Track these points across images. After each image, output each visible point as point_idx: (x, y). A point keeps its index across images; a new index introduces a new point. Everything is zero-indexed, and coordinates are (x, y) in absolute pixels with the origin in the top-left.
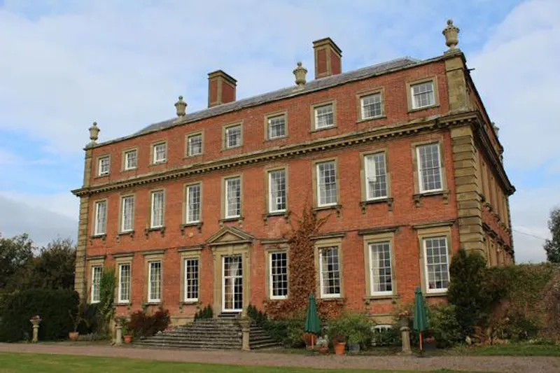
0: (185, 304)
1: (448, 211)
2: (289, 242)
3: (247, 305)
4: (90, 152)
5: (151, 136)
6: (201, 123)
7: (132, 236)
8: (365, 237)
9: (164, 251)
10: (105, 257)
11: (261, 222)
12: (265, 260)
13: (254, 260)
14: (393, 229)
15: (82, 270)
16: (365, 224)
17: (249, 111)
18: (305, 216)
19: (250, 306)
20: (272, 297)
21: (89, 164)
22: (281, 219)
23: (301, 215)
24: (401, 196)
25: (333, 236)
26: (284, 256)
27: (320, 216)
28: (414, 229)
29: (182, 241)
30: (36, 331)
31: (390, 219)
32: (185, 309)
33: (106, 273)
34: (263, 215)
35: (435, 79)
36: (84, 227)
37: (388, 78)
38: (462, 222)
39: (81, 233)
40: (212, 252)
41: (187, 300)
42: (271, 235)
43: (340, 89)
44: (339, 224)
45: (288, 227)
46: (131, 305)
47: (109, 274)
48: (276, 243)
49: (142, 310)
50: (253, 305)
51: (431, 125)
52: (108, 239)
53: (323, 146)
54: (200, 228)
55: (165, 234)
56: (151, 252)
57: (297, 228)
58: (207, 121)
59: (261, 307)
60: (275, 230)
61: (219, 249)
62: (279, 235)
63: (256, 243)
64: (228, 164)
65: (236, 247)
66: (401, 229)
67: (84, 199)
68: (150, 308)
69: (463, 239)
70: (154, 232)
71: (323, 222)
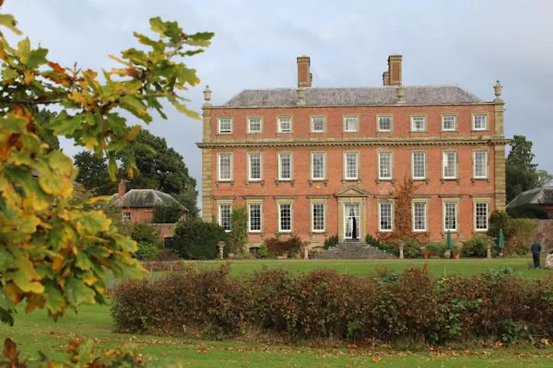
0: (315, 233)
1: (490, 189)
2: (396, 198)
3: (365, 235)
4: (208, 111)
5: (276, 110)
6: (323, 109)
7: (262, 184)
8: (443, 199)
9: (294, 197)
10: (235, 198)
11: (373, 184)
12: (377, 208)
13: (369, 207)
14: (459, 196)
15: (210, 206)
16: (442, 192)
17: (364, 109)
18: (405, 184)
19: (368, 235)
20: (381, 230)
21: (208, 122)
22: (388, 183)
23: (402, 182)
24: (464, 177)
25: (424, 196)
26: (390, 206)
27: (415, 184)
28: (471, 196)
29: (311, 191)
30: (222, 251)
31: (457, 190)
32: (314, 236)
33: (236, 209)
34: (376, 180)
35: (488, 114)
36: (209, 173)
37: (461, 108)
38: (497, 195)
39: (205, 177)
40: (337, 200)
41: (314, 231)
42: (381, 192)
43: (431, 108)
44: (427, 190)
45: (393, 189)
46: (265, 233)
47: (239, 210)
48: (385, 198)
49: (274, 237)
50: (370, 235)
51: (485, 142)
52: (236, 184)
53: (420, 143)
54: (326, 184)
55: (295, 185)
56: (282, 197)
57: (400, 190)
58: (329, 109)
59: (374, 236)
60: (384, 190)
61: (343, 198)
62: (387, 192)
63: (370, 197)
64: (351, 144)
65: (356, 198)
66: (464, 196)
67: (205, 151)
68: (282, 236)
69: (497, 204)
70: (283, 183)
71: (416, 188)
